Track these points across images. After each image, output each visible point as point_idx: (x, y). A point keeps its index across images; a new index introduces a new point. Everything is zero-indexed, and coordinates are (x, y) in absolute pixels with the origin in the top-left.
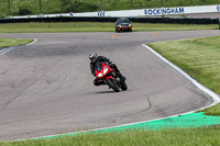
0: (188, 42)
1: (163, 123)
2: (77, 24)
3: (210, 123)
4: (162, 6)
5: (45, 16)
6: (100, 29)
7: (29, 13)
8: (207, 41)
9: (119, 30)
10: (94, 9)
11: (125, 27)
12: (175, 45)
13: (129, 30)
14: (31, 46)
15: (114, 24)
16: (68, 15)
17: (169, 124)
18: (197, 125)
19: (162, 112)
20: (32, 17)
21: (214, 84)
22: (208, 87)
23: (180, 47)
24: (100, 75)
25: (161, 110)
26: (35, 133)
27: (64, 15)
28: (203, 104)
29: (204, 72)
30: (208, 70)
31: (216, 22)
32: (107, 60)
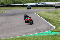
0: (47, 12)
1: (40, 34)
2: (17, 7)
3: (53, 34)
4: (40, 2)
5: (8, 5)
6: (23, 8)
7: (3, 4)
8: (52, 12)
9: (28, 9)
10: (21, 3)
11: (29, 8)
12: (43, 13)
13: (31, 9)
14: (4, 13)
15: (26, 7)
16: (14, 5)
17: (41, 34)
18: (49, 35)
19: (40, 31)
20: (4, 5)
21: (54, 23)
22: (52, 24)
23: (45, 13)
25: (39, 31)
26: (5, 37)
27: (13, 5)
28: (51, 29)
29: (51, 20)
30: (52, 20)
31: (54, 6)
32: (29, 16)
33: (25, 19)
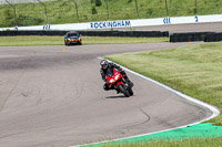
0: (144, 54)
4: (108, 19)
11: (74, 40)
24: (112, 81)
31: (165, 34)
32: (118, 68)
33: (103, 77)
